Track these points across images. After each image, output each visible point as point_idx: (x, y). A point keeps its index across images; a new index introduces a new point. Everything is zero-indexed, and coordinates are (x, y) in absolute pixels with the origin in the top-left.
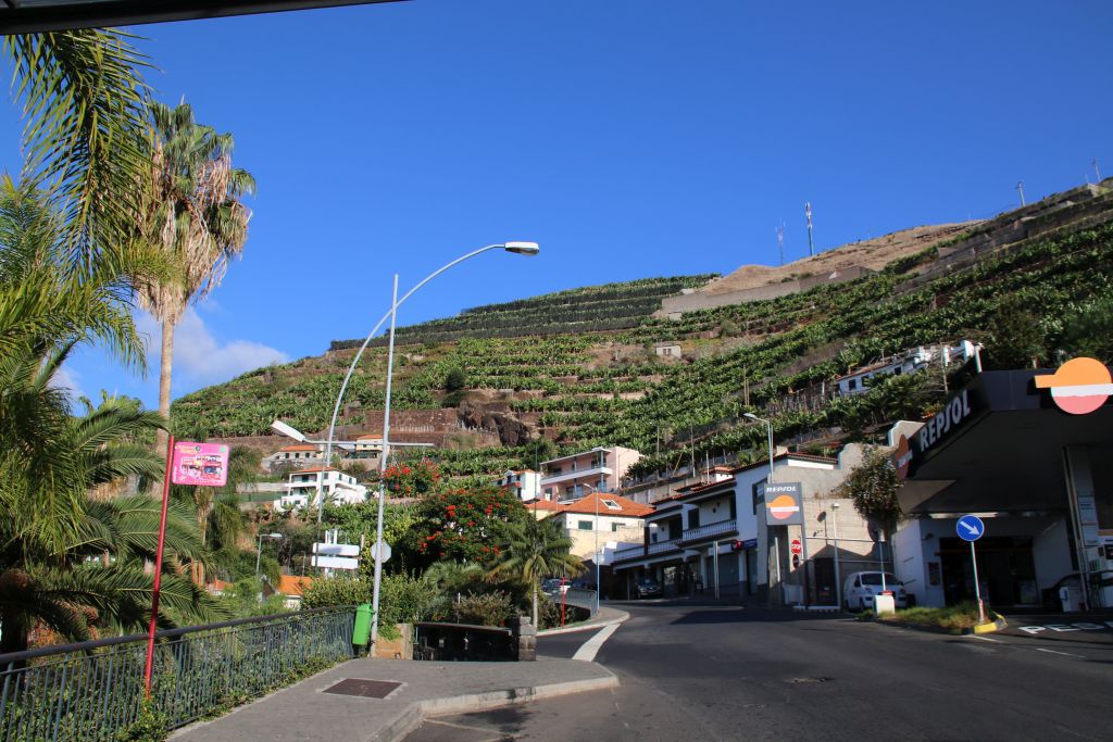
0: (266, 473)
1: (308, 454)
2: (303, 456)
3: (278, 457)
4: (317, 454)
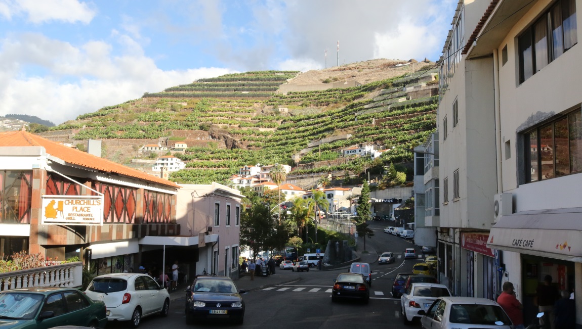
0: (141, 155)
1: (156, 148)
2: (154, 149)
3: (144, 148)
4: (160, 148)
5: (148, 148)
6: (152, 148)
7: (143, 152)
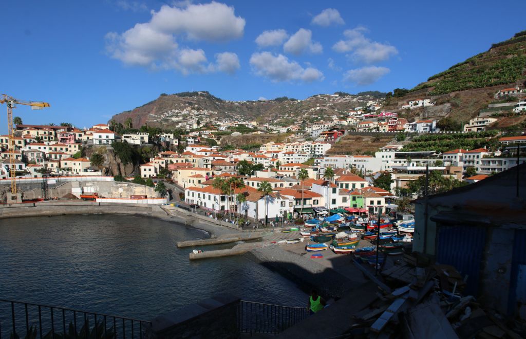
0: (497, 100)
1: (513, 92)
2: (511, 93)
3: (500, 94)
4: (518, 91)
5: (504, 93)
6: (509, 92)
7: (499, 97)
